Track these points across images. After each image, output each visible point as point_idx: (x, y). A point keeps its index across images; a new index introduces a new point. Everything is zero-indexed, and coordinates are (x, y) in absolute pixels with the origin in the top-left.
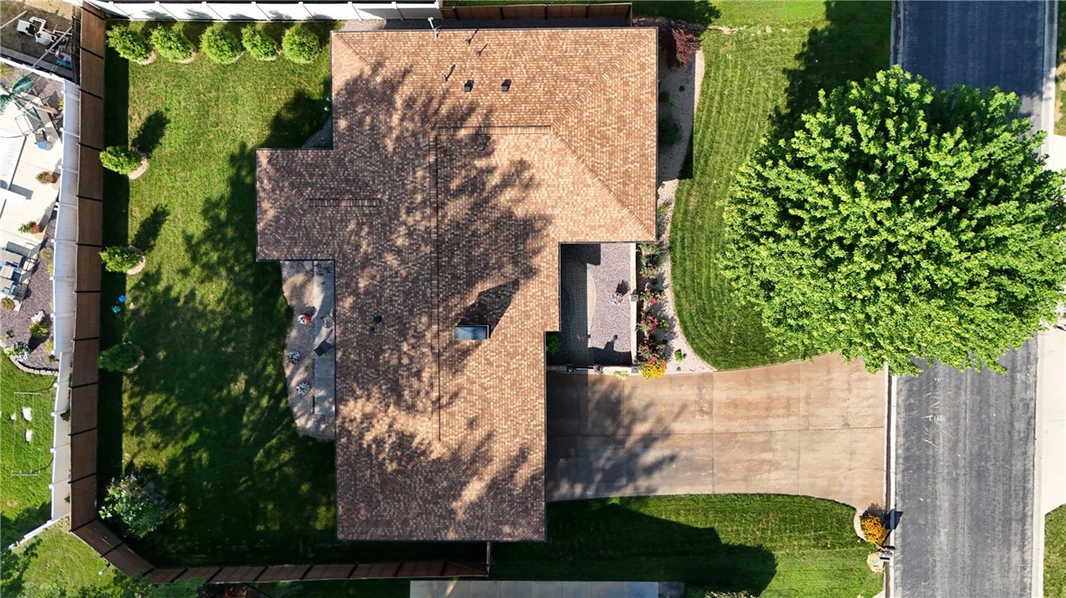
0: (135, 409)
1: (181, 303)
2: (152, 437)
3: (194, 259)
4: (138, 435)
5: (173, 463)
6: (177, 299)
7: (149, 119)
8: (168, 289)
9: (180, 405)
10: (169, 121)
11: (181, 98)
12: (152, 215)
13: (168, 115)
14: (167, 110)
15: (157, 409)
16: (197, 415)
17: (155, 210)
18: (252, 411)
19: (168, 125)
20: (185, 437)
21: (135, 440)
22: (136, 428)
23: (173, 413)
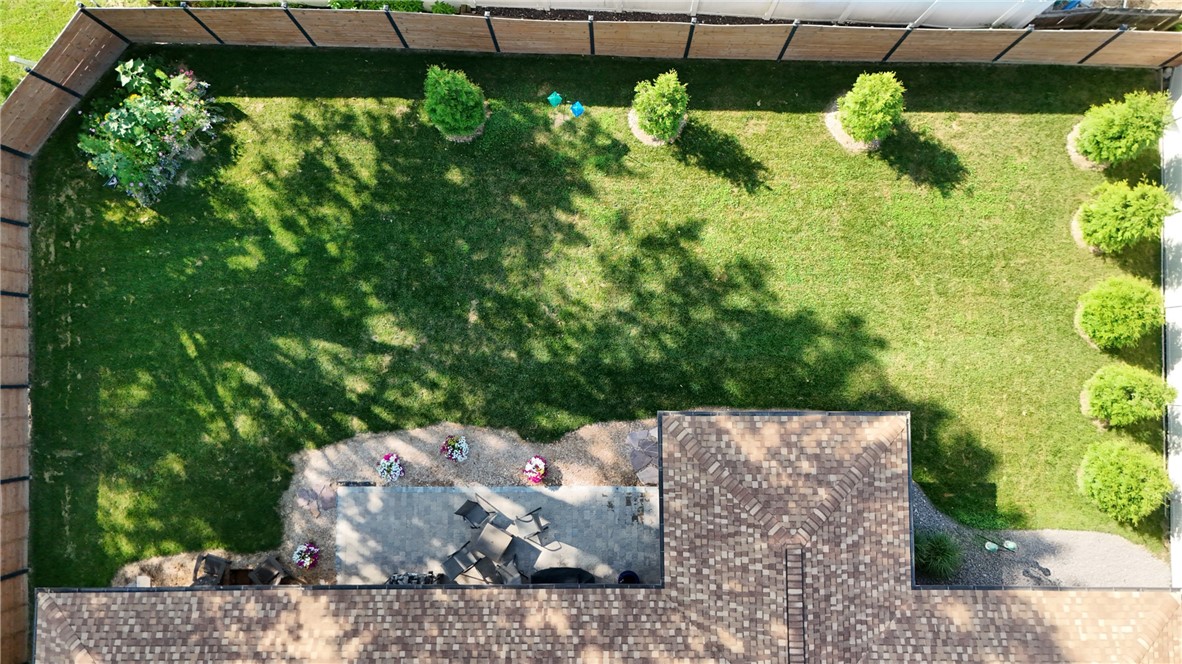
6: (571, 211)
7: (950, 156)
8: (587, 190)
10: (945, 195)
12: (748, 159)
13: (957, 194)
14: (970, 192)
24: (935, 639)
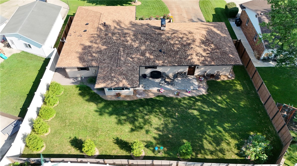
0: (212, 153)
1: (161, 133)
2: (224, 145)
3: (141, 128)
4: (224, 152)
5: (233, 137)
6: (159, 135)
7: (72, 145)
8: (155, 138)
9: (206, 134)
10: (76, 137)
11: (65, 132)
12: (118, 145)
13: (73, 137)
14: (70, 138)
15: (210, 143)
16: (210, 127)
17: (115, 143)
18: (204, 108)
19: (77, 137)
20: (220, 131)
21: (226, 153)
22: (221, 152)
23: (210, 136)
24: (97, 60)
